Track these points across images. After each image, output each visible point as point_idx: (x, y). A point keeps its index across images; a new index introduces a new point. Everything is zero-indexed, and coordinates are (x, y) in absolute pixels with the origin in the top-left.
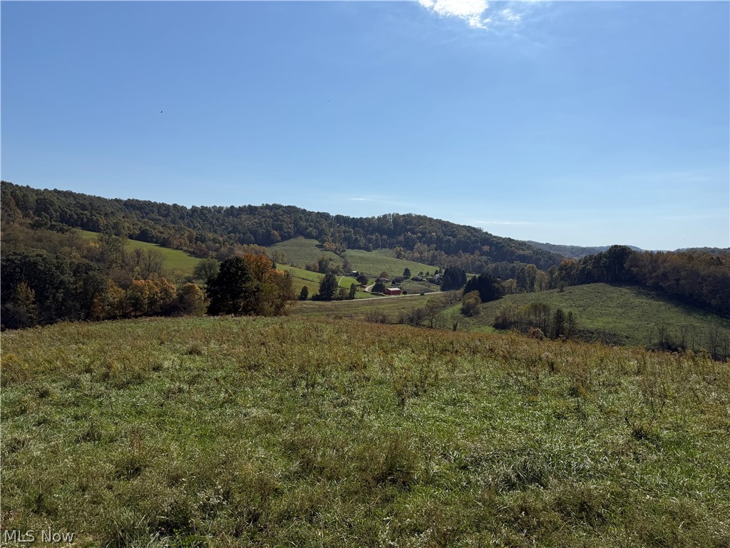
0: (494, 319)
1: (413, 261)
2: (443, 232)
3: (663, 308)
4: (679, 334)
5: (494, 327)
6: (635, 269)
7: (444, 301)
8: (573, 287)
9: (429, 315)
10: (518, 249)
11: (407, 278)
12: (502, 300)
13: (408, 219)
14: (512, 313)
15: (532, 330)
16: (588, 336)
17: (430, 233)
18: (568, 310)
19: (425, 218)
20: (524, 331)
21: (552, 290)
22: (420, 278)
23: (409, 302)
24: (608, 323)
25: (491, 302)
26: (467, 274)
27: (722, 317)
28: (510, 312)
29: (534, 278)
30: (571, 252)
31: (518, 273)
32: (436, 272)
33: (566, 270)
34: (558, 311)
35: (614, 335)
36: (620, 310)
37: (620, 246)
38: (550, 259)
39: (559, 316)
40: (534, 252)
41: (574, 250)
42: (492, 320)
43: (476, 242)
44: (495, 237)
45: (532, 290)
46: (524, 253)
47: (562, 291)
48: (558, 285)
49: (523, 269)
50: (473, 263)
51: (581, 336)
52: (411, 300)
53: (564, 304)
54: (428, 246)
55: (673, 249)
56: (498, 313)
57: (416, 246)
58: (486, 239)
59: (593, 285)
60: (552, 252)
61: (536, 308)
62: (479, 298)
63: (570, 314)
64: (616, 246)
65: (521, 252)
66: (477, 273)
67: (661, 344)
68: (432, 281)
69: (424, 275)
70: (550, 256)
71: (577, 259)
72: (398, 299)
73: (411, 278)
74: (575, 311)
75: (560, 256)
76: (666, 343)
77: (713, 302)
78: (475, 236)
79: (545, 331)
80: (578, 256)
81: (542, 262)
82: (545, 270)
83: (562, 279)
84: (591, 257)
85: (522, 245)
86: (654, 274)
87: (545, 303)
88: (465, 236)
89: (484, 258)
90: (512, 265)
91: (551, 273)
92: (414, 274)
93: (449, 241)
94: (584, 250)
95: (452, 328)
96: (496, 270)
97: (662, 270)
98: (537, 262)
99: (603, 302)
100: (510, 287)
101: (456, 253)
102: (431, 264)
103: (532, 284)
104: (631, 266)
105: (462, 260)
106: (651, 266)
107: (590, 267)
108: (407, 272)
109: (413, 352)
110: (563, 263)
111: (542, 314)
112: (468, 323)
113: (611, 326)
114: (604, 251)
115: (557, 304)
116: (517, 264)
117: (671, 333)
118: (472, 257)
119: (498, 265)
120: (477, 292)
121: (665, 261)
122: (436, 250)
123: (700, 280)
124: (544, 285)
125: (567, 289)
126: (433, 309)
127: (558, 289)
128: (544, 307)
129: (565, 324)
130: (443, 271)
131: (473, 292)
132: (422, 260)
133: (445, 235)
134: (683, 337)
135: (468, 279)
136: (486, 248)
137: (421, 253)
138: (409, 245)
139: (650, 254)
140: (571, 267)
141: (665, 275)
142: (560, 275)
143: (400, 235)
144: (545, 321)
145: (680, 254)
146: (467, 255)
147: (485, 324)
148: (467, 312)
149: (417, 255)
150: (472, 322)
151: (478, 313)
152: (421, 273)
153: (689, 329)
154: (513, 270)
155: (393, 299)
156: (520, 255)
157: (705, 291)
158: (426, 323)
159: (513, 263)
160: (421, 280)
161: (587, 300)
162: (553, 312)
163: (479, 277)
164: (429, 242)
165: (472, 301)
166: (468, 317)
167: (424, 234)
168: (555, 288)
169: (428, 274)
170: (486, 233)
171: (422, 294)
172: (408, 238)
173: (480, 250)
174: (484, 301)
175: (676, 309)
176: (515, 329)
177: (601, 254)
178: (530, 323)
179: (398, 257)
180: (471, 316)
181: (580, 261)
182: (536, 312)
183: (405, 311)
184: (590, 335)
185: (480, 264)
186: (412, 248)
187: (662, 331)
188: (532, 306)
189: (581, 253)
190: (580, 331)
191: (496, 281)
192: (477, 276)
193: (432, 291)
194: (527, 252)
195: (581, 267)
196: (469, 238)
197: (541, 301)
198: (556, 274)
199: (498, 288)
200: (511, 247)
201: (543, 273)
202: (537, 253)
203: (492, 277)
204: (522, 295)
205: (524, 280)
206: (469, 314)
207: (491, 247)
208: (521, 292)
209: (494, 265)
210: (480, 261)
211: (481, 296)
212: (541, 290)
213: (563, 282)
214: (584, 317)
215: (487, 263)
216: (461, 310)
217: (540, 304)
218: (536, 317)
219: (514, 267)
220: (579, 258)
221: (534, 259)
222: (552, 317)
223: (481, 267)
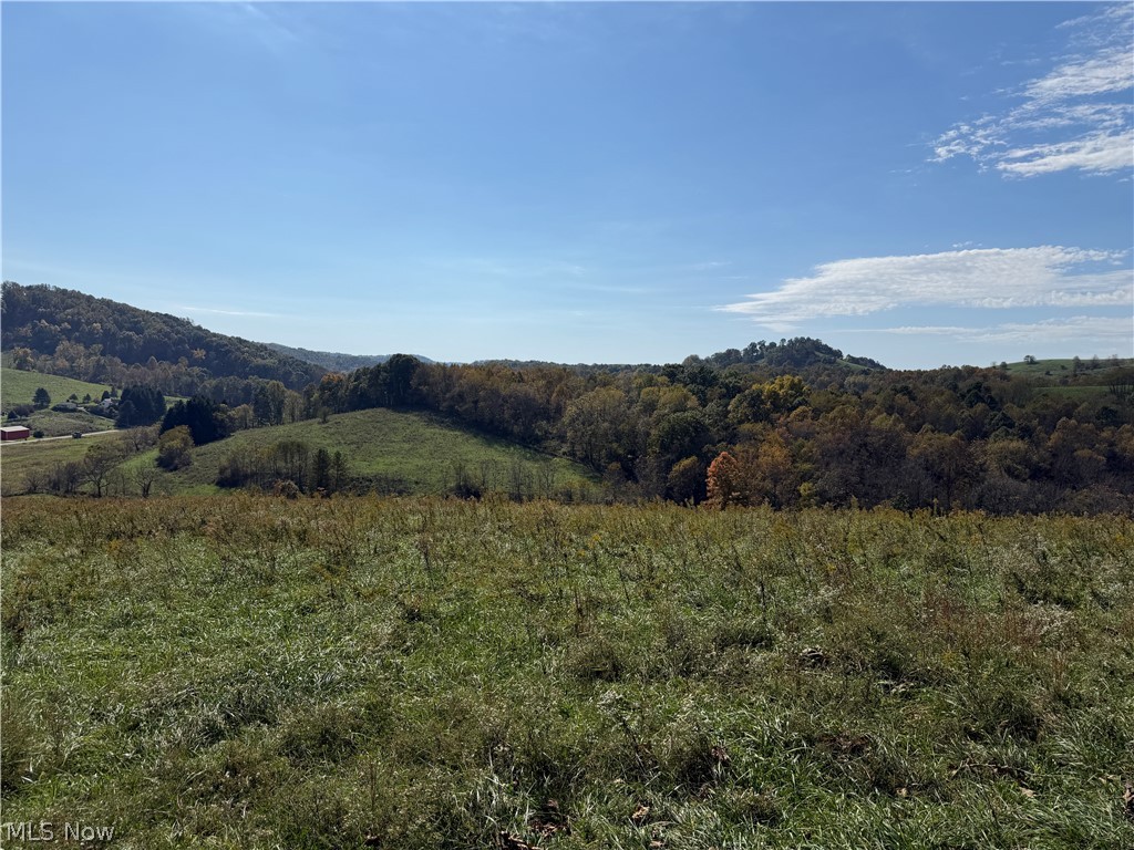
0: (217, 471)
1: (55, 374)
2: (116, 322)
3: (460, 440)
4: (478, 472)
5: (217, 484)
6: (424, 389)
7: (123, 446)
8: (342, 414)
9: (92, 473)
10: (255, 356)
11: (41, 407)
12: (229, 439)
13: (39, 295)
14: (247, 460)
15: (281, 484)
16: (361, 486)
17: (88, 323)
18: (335, 450)
19: (76, 296)
20: (268, 487)
21: (310, 421)
22: (71, 405)
23: (49, 452)
24: (392, 464)
25: (210, 444)
26: (166, 398)
27: (525, 447)
28: (243, 458)
29: (281, 402)
30: (337, 363)
31: (256, 395)
32: (106, 395)
33: (330, 389)
34: (321, 451)
35: (400, 481)
36: (406, 446)
37: (405, 356)
38: (306, 373)
39: (322, 458)
40: (280, 361)
41: (342, 360)
42: (214, 474)
43: (181, 341)
44: (214, 335)
45: (280, 422)
46: (264, 362)
47: (325, 422)
48: (320, 413)
49: (263, 389)
50: (177, 378)
51: (354, 487)
52: (53, 448)
53: (328, 441)
54: (87, 347)
55: (470, 362)
56: (224, 461)
57: (59, 348)
58: (200, 338)
59: (370, 412)
60: (308, 362)
61: (288, 449)
62: (189, 438)
63: (338, 455)
64: (399, 355)
65: (260, 361)
66: (184, 395)
67: (459, 487)
68: (97, 412)
69: (80, 400)
70: (306, 368)
71: (347, 373)
72: (23, 447)
73: (51, 406)
74: (345, 450)
75: (321, 368)
76: (465, 486)
77: (516, 429)
78: (178, 332)
79: (300, 484)
80: (347, 369)
81: (294, 378)
82: (299, 390)
83: (324, 404)
84: (365, 371)
85: (261, 349)
86: (448, 395)
87: (300, 440)
88: (160, 331)
89: (196, 369)
90: (245, 382)
91: (308, 394)
92: (57, 399)
93: (129, 339)
94: (355, 360)
95: (140, 492)
96: (218, 389)
97: (457, 389)
98: (285, 378)
99: (385, 435)
100: (243, 418)
101: (143, 360)
102: (94, 379)
103: (279, 413)
104: (419, 384)
105: (154, 374)
106: (444, 384)
107: (364, 385)
108: (42, 396)
109: (52, 544)
110: (325, 379)
111: (296, 458)
112: (171, 482)
113: (395, 468)
114: (383, 362)
115: (318, 441)
116: (253, 380)
117: (470, 472)
118: (174, 367)
119: (221, 382)
120: (185, 427)
121: (460, 377)
122: (103, 354)
123: (500, 401)
124: (297, 413)
125: (333, 418)
126: (101, 461)
127: (319, 419)
128: (299, 446)
129: (330, 472)
130: (120, 392)
131: (178, 428)
132: (74, 374)
133: (121, 328)
134: (484, 476)
135: (168, 407)
136: (200, 353)
137: (72, 360)
138: (44, 345)
139: (443, 367)
140: (337, 385)
141: (461, 396)
142: (321, 397)
143: (23, 325)
144: (300, 468)
145: (477, 367)
146: (166, 364)
147: (201, 481)
148: (167, 462)
149: (62, 363)
150: (177, 480)
151: (188, 463)
152: (74, 397)
153: (490, 465)
154: (247, 390)
155: (12, 447)
156: (257, 366)
157: (506, 416)
158: (88, 487)
159: (247, 378)
160: (74, 410)
161: (362, 433)
162: (312, 453)
163: (189, 403)
164: (88, 340)
165: (176, 444)
166: (171, 471)
167: (76, 325)
168: (314, 417)
169: (88, 398)
170: (199, 328)
171: (77, 436)
172: (42, 330)
173: (189, 357)
174: (199, 442)
175: (475, 440)
176: (253, 486)
177: (379, 366)
178: (278, 474)
179: (20, 367)
180: (176, 469)
181: (350, 376)
182: (285, 455)
183: (40, 470)
184: (367, 483)
185: (190, 380)
186: (51, 352)
187: (460, 469)
188: (279, 446)
189: (352, 365)
190: (352, 480)
191: (218, 409)
192: (185, 400)
193: (98, 430)
194: (269, 362)
195: (351, 386)
196: (167, 335)
197: (294, 438)
198: (316, 395)
199: (223, 420)
200: (243, 353)
201: (296, 394)
202: (285, 363)
203: (212, 403)
204: (262, 430)
205: (266, 404)
206: (171, 467)
207: (207, 352)
208: (261, 424)
209: (214, 382)
210: (189, 375)
211: (193, 434)
212: (293, 420)
213: (326, 409)
214: (358, 458)
215: (201, 378)
216: (156, 460)
217: (292, 443)
218: (286, 462)
219: (249, 385)
220: (349, 372)
221: (281, 372)
222: (310, 461)
223: (191, 385)
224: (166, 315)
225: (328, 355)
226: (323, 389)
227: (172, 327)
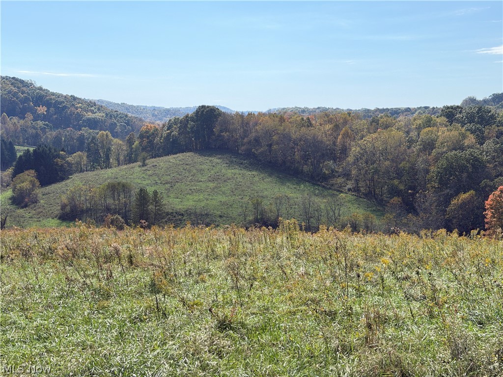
0: (59, 208)
3: (256, 179)
4: (274, 208)
5: (59, 218)
6: (225, 135)
8: (158, 159)
10: (87, 111)
12: (68, 181)
14: (83, 198)
15: (110, 217)
16: (177, 219)
18: (153, 189)
20: (100, 221)
21: (132, 165)
24: (199, 201)
25: (53, 185)
26: (17, 147)
27: (314, 184)
28: (80, 196)
29: (109, 149)
30: (153, 115)
31: (89, 144)
33: (148, 137)
34: (141, 190)
35: (207, 215)
36: (211, 185)
37: (208, 107)
38: (128, 124)
39: (143, 194)
40: (107, 115)
41: (156, 112)
42: (57, 210)
43: (26, 100)
44: (53, 94)
45: (108, 166)
46: (93, 116)
47: (144, 165)
48: (140, 158)
49: (94, 138)
50: (24, 130)
51: (169, 219)
53: (147, 182)
55: (264, 110)
56: (64, 199)
58: (41, 97)
59: (180, 156)
60: (130, 115)
61: (117, 188)
62: (36, 180)
63: (155, 193)
64: (203, 107)
65: (90, 115)
66: (29, 144)
67: (256, 220)
70: (128, 120)
71: (161, 123)
74: (161, 189)
75: (140, 120)
76: (262, 219)
77: (306, 168)
78: (24, 92)
79: (126, 217)
80: (160, 119)
81: (118, 129)
82: (123, 139)
83: (144, 149)
84: (176, 121)
85: (90, 105)
86: (246, 140)
87: (124, 181)
88: (10, 92)
89: (40, 123)
90: (79, 133)
91: (130, 142)
94: (167, 112)
96: (57, 140)
97: (254, 134)
98: (112, 128)
99: (193, 176)
100: (78, 163)
103: (108, 158)
104: (221, 131)
105: (6, 128)
106: (242, 130)
107: (175, 133)
110: (144, 128)
111: (122, 196)
112: (23, 217)
113: (203, 204)
114: (190, 113)
115: (139, 181)
116: (85, 131)
117: (266, 207)
118: (22, 122)
120: (32, 171)
121: (256, 124)
123: (291, 144)
124: (122, 158)
125: (150, 162)
127: (139, 163)
128: (124, 186)
129: (150, 207)
131: (27, 172)
134: (278, 210)
135: (18, 154)
136: (42, 110)
139: (241, 116)
140: (153, 134)
141: (257, 141)
142: (141, 144)
144: (125, 204)
145: (271, 115)
146: (15, 119)
147: (46, 216)
148: (20, 201)
150: (27, 215)
151: (35, 201)
153: (283, 201)
154: (81, 139)
156: (89, 120)
157: (297, 157)
159: (80, 130)
161: (175, 174)
162: (135, 192)
163: (35, 151)
165: (26, 185)
166: (22, 208)
168: (136, 161)
170: (40, 89)
173: (34, 112)
174: (44, 183)
175: (269, 179)
176: (88, 219)
177: (187, 116)
178: (108, 209)
180: (26, 206)
181: (164, 126)
182: (113, 194)
184: (180, 217)
185: (34, 131)
187: (257, 205)
188: (108, 186)
189: (165, 116)
190: (168, 214)
191: (58, 156)
192: (31, 149)
194: (99, 115)
195: (165, 134)
196: (15, 94)
197: (120, 180)
198: (137, 143)
199: (62, 165)
200: (77, 108)
201: (121, 142)
202: (111, 116)
203: (53, 151)
204: (95, 173)
205: (97, 152)
206: (23, 205)
207: (48, 109)
208: (93, 168)
209: (54, 133)
210: (34, 128)
211: (38, 177)
212: (119, 164)
213: (144, 154)
214: (172, 195)
215: (43, 130)
216: (10, 199)
217: (119, 184)
218: (114, 200)
219: (82, 136)
220: (163, 122)
221: (107, 124)
222: (133, 199)
223: (36, 136)
224: (14, 78)
225: (145, 108)
226: (142, 137)
227: (18, 88)
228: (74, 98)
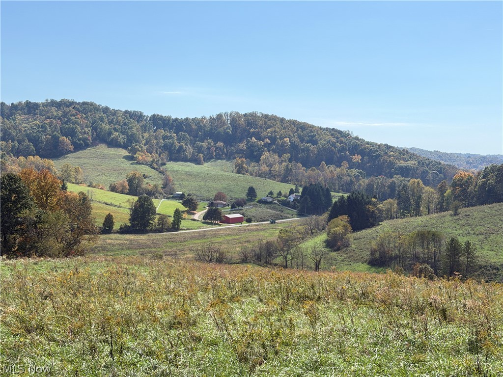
0: (369, 253)
1: (260, 176)
2: (299, 137)
5: (369, 264)
7: (303, 231)
8: (471, 208)
9: (282, 249)
10: (399, 159)
11: (251, 200)
12: (378, 227)
13: (251, 120)
14: (392, 245)
15: (419, 266)
16: (491, 273)
17: (282, 138)
18: (465, 239)
19: (274, 118)
20: (408, 269)
21: (443, 214)
22: (270, 200)
23: (255, 233)
25: (364, 231)
26: (332, 194)
28: (389, 243)
29: (420, 197)
30: (468, 163)
31: (400, 192)
32: (292, 192)
33: (461, 186)
34: (452, 240)
38: (440, 172)
39: (454, 244)
40: (419, 163)
41: (470, 159)
42: (367, 255)
43: (343, 150)
44: (368, 143)
45: (418, 213)
46: (406, 164)
47: (456, 214)
48: (451, 206)
49: (405, 186)
50: (340, 178)
51: (482, 273)
52: (257, 230)
53: (459, 232)
54: (280, 156)
56: (374, 245)
57: (263, 157)
58: (357, 147)
59: (497, 206)
60: (442, 162)
61: (426, 237)
62: (349, 225)
63: (468, 244)
65: (402, 163)
66: (345, 191)
68: (285, 204)
69: (275, 195)
70: (440, 168)
71: (476, 171)
72: (239, 229)
73: (257, 199)
74: (473, 240)
75: (453, 167)
78: (341, 142)
79: (434, 266)
80: (474, 167)
81: (430, 177)
82: (434, 187)
83: (455, 198)
84: (493, 169)
85: (404, 153)
87: (434, 230)
88: (329, 142)
89: (355, 171)
90: (391, 180)
91: (442, 190)
92: (261, 195)
93: (307, 149)
94: (483, 159)
95: (313, 266)
96: (370, 187)
98: (423, 176)
100: (389, 210)
101: (317, 164)
102: (285, 180)
103: (418, 206)
105: (327, 173)
107: (492, 181)
108: (252, 192)
109: (261, 301)
110: (457, 176)
111: (432, 245)
112: (335, 259)
115: (450, 231)
116: (397, 179)
118: (338, 170)
119: (372, 181)
120: (346, 217)
122: (290, 160)
124: (432, 206)
125: (463, 211)
126: (288, 242)
127: (451, 212)
128: (433, 235)
129: (462, 258)
130: (301, 190)
131: (340, 217)
132: (271, 175)
133: (302, 140)
135: (334, 200)
137: (270, 166)
138: (253, 155)
140: (467, 182)
142: (453, 192)
143: (241, 141)
144: (435, 253)
146: (332, 167)
147: (357, 261)
148: (333, 244)
149: (264, 168)
150: (339, 258)
151: (347, 246)
152: (271, 193)
154: (392, 187)
155: (233, 229)
156: (401, 168)
158: (279, 260)
159: (392, 177)
160: (271, 203)
161: (490, 225)
162: (446, 241)
163: (348, 197)
164: (280, 151)
165: (339, 230)
166: (335, 251)
167: (273, 140)
168: (447, 210)
169: (280, 194)
170: (357, 138)
171: (273, 222)
172: (252, 145)
173: (350, 161)
174: (355, 229)
176: (397, 266)
178: (416, 258)
179: (239, 172)
180: (338, 249)
181: (479, 174)
182: (423, 242)
183: (250, 246)
184: (495, 271)
185: (349, 179)
186: (257, 160)
188: (418, 234)
189: (481, 164)
190: (481, 267)
191: (370, 203)
192: (346, 196)
193: (286, 218)
194: (411, 163)
195: (480, 182)
196: (333, 145)
197: (430, 228)
198: (449, 191)
199: (373, 212)
200: (390, 156)
201: (432, 190)
202: (423, 164)
203: (365, 197)
204: (404, 220)
205: (407, 200)
206: (336, 248)
207: (363, 157)
208: (403, 216)
209: (367, 181)
210: (349, 175)
211: (351, 222)
212: (429, 213)
213: (457, 202)
214: (486, 247)
215: (357, 177)
216: (325, 242)
217: (429, 232)
218: (424, 249)
219: (393, 183)
220: (478, 170)
221: (419, 172)
222: (444, 248)
223: (351, 183)
224: (333, 129)
225: (459, 155)
226: (454, 185)
227: (337, 138)
228: (388, 147)
